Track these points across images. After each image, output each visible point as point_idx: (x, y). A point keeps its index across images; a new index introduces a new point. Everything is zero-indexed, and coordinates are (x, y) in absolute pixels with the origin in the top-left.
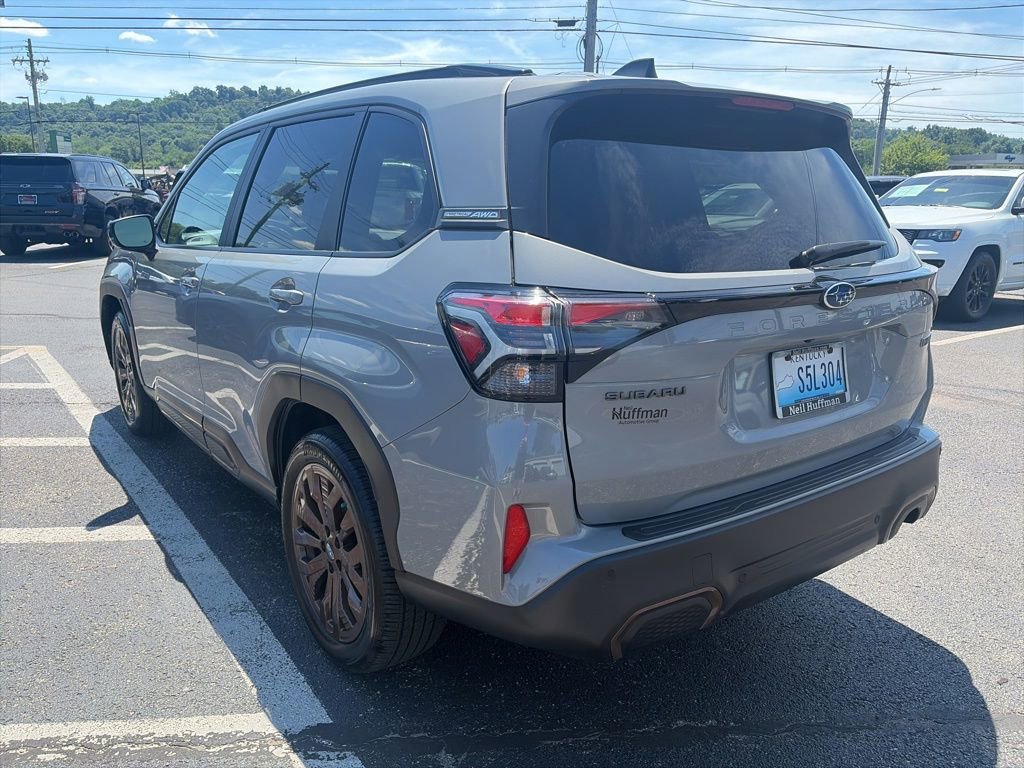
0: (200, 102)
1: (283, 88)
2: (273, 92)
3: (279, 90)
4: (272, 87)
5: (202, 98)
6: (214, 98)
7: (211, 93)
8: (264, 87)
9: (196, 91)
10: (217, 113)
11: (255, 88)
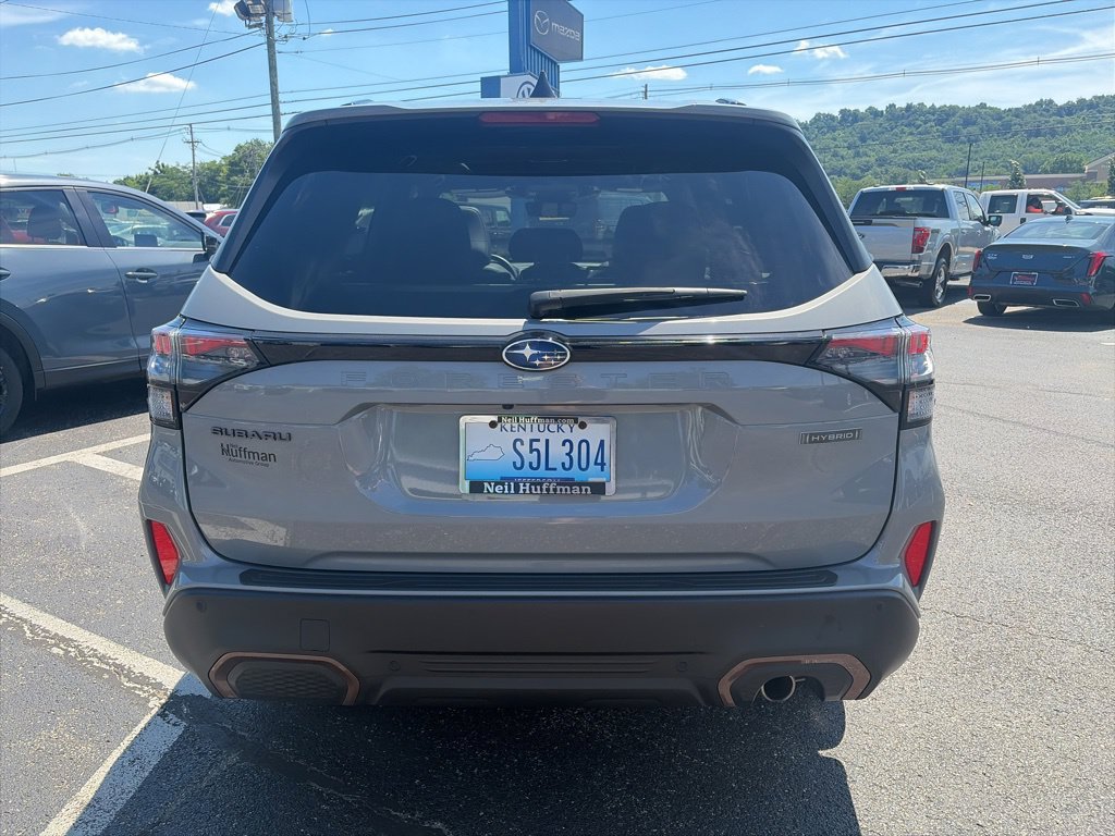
0: (819, 128)
1: (915, 104)
2: (901, 109)
3: (909, 107)
4: (901, 104)
5: (821, 124)
6: (835, 124)
7: (832, 118)
8: (892, 106)
9: (818, 118)
10: (835, 139)
11: (882, 107)
